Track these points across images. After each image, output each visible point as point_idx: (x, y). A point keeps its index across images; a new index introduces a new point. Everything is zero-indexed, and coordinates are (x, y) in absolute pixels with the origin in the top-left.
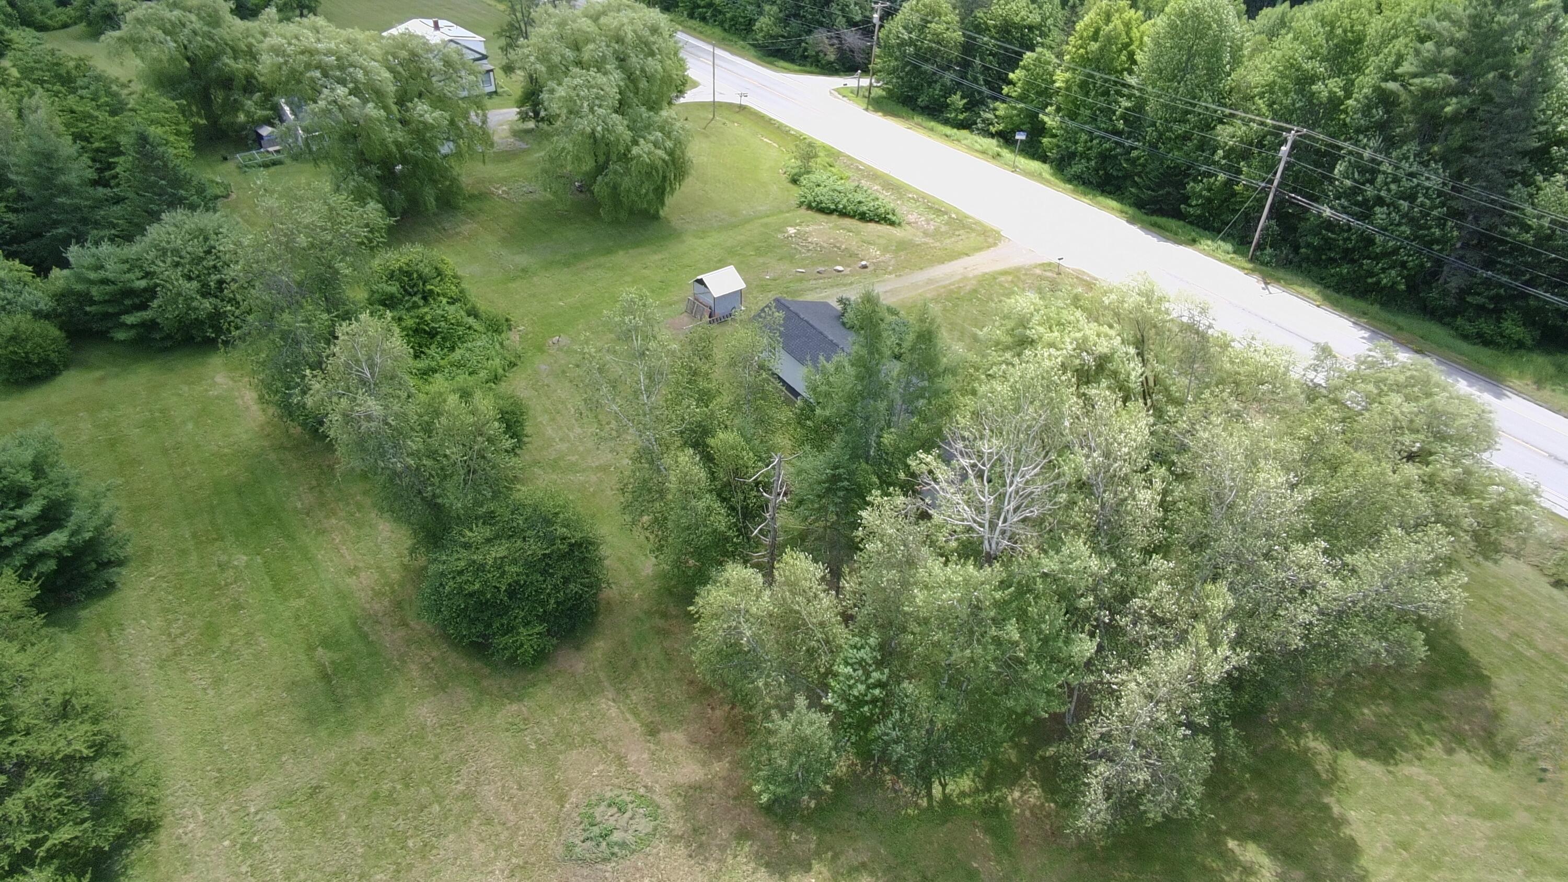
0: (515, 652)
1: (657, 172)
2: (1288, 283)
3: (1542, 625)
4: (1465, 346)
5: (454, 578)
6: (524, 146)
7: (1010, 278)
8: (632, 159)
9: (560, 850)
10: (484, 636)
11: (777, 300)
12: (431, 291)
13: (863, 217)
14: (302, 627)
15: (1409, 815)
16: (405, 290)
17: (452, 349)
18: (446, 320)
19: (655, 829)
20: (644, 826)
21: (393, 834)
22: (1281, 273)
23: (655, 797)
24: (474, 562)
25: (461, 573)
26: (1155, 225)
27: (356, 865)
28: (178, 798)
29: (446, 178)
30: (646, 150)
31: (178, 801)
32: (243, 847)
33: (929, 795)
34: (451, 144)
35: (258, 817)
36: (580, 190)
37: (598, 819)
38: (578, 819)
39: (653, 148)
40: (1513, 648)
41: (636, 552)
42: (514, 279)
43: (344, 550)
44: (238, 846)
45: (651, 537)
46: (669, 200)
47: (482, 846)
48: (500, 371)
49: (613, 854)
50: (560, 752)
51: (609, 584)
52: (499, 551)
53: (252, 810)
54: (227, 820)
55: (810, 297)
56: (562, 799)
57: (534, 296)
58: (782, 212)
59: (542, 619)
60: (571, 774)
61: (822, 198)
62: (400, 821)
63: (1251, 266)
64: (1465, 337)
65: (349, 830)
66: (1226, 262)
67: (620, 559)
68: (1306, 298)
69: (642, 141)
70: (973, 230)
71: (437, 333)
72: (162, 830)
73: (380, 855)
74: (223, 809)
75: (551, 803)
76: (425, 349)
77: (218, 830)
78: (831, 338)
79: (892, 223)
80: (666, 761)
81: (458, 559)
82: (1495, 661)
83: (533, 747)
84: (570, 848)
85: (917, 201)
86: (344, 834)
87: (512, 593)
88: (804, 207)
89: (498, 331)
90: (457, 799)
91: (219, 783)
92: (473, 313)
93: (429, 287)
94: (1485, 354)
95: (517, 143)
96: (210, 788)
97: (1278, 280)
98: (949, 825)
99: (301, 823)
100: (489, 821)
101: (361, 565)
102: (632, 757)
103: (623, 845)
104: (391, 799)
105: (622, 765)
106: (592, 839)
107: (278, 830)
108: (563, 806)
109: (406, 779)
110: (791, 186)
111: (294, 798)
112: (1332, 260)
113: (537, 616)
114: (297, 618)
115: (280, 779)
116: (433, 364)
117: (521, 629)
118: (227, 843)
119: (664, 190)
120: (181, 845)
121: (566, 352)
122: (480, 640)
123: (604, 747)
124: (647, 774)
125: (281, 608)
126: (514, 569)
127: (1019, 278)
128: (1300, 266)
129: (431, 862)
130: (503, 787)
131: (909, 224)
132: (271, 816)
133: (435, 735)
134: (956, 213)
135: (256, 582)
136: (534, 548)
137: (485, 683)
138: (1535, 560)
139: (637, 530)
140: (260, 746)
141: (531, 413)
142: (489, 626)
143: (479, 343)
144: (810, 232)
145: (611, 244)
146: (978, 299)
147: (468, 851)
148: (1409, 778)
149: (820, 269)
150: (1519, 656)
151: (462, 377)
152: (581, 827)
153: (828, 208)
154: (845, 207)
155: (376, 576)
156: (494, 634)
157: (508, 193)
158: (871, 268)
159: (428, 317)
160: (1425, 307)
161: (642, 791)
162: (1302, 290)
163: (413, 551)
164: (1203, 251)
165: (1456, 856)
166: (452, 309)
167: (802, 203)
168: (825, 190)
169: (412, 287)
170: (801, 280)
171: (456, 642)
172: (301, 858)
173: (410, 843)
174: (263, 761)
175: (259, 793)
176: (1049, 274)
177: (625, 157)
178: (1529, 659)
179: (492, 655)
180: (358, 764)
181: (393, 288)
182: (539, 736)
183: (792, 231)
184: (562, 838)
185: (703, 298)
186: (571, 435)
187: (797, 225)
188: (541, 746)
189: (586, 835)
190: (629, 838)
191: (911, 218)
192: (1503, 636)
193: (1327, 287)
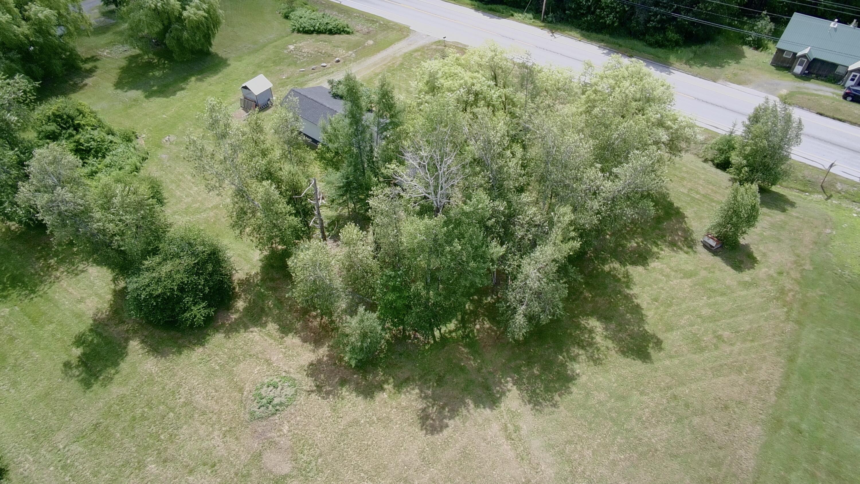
0: (193, 320)
1: (203, 25)
2: (562, 31)
3: (701, 182)
4: (652, 50)
5: (144, 289)
6: (113, 22)
7: (419, 53)
8: (185, 20)
9: (248, 416)
10: (172, 317)
11: (293, 90)
12: (79, 124)
13: (331, 32)
14: (59, 340)
15: (656, 285)
16: (61, 127)
17: (104, 157)
18: (94, 140)
19: (296, 391)
20: (290, 391)
21: (151, 435)
22: (559, 26)
23: (291, 375)
24: (154, 278)
25: (148, 285)
26: (490, 10)
27: (134, 457)
28: (13, 453)
29: (66, 50)
30: (192, 12)
31: (14, 455)
32: (63, 468)
33: (434, 337)
34: (62, 28)
35: (66, 449)
36: (157, 44)
37: (264, 395)
38: (253, 398)
39: (196, 11)
40: (690, 196)
41: (247, 249)
42: (131, 107)
43: (70, 290)
44: (59, 468)
45: (254, 239)
46: (215, 41)
47: (203, 426)
48: (138, 164)
49: (277, 410)
50: (234, 367)
51: (236, 271)
52: (167, 267)
53: (61, 447)
54: (48, 457)
55: (311, 85)
56: (241, 390)
57: (146, 115)
58: (283, 37)
59: (203, 299)
60: (243, 376)
61: (305, 25)
62: (152, 427)
63: (543, 24)
64: (651, 45)
65: (124, 441)
66: (530, 24)
67: (239, 255)
68: (573, 37)
69: (187, 7)
70: (394, 29)
71: (91, 149)
72: (10, 472)
73: (146, 448)
74: (43, 451)
75: (236, 395)
76: (86, 161)
77: (44, 463)
78: (328, 106)
79: (348, 33)
80: (292, 356)
81: (145, 278)
82: (684, 204)
83: (217, 368)
84: (252, 413)
85: (359, 17)
86: (121, 444)
87: (181, 289)
88: (295, 32)
89: (129, 140)
90: (182, 407)
91: (35, 439)
92: (110, 132)
93: (76, 122)
94: (660, 52)
95: (107, 20)
96: (31, 443)
97: (557, 30)
98: (446, 348)
99: (94, 446)
100: (204, 413)
101: (84, 295)
102: (274, 359)
103: (281, 404)
104: (143, 417)
105: (269, 364)
106: (263, 406)
107: (80, 453)
108: (243, 394)
109: (149, 404)
110: (285, 20)
111: (84, 433)
112: (583, 15)
113: (200, 298)
114: (53, 335)
115: (72, 426)
116: (94, 169)
117: (193, 308)
118: (52, 468)
119: (209, 35)
120: (24, 477)
121: (176, 144)
122: (171, 319)
123: (257, 358)
124: (284, 365)
125: (41, 332)
126: (178, 276)
127: (424, 52)
128: (568, 20)
129: (177, 443)
130: (207, 393)
131: (358, 31)
132: (73, 447)
133: (159, 377)
134: (383, 21)
135: (19, 322)
136: (188, 261)
137: (180, 342)
138: (695, 152)
139: (245, 237)
140: (54, 412)
141: (164, 185)
142: (173, 310)
143: (120, 150)
144: (302, 46)
145: (185, 74)
146: (405, 68)
147: (196, 432)
148: (654, 268)
149: (313, 67)
150: (693, 199)
151: (114, 172)
152: (256, 401)
153: (310, 30)
154: (319, 28)
155: (96, 299)
156: (178, 314)
157: (110, 54)
158: (342, 61)
159: (82, 141)
160: (631, 32)
161: (284, 374)
162: (570, 33)
163: (115, 280)
164: (518, 21)
165: (678, 298)
166: (95, 133)
167: (294, 30)
168: (306, 19)
169: (65, 124)
170: (304, 76)
171: (156, 325)
172: (100, 463)
173: (162, 437)
174: (58, 419)
175: (62, 437)
176: (440, 47)
177: (180, 19)
178: (698, 199)
179: (180, 325)
180: (118, 405)
181: (52, 127)
182: (219, 361)
183: (292, 47)
184: (247, 410)
185: (249, 96)
186: (192, 192)
187: (294, 43)
188: (222, 366)
189: (259, 405)
190: (283, 399)
191: (358, 28)
192: (686, 191)
193: (582, 29)
